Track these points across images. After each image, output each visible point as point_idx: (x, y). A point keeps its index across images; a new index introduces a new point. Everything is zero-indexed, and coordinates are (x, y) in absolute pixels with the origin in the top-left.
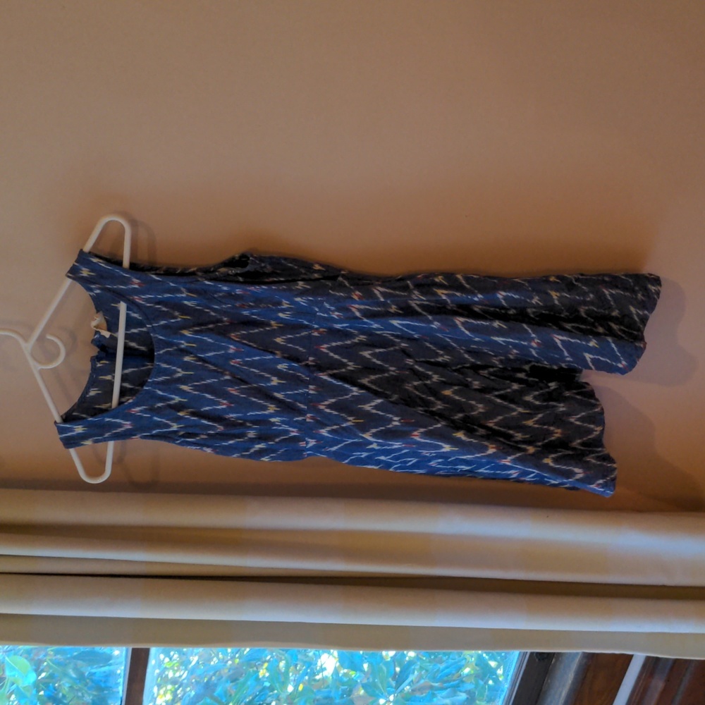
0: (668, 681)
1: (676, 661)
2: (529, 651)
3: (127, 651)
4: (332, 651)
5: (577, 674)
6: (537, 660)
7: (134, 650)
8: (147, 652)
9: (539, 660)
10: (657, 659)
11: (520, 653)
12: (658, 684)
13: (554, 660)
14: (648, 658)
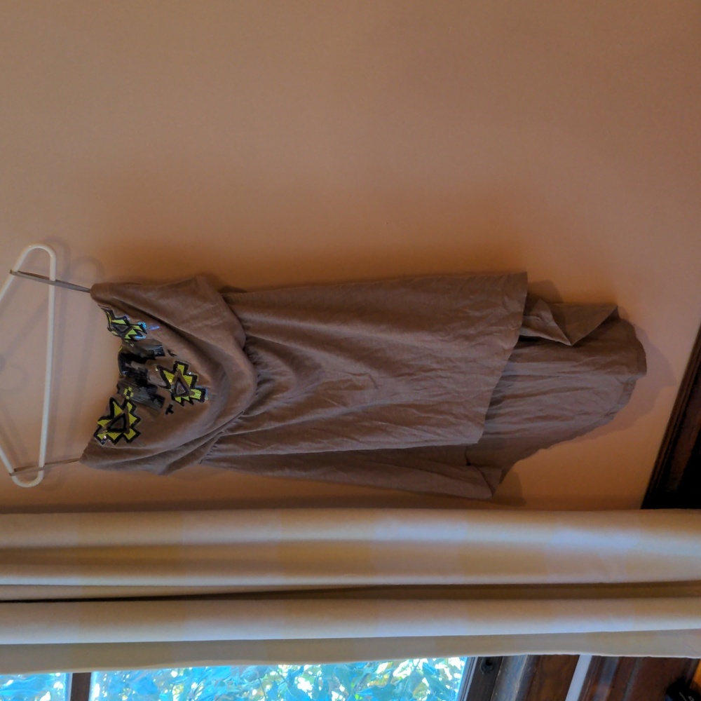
0: (613, 687)
1: (622, 659)
2: (477, 656)
3: (68, 678)
4: (280, 666)
5: (523, 682)
6: (483, 673)
7: (75, 676)
8: (88, 676)
9: (485, 673)
10: (604, 659)
11: (468, 658)
12: (604, 690)
13: (500, 672)
14: (594, 658)
